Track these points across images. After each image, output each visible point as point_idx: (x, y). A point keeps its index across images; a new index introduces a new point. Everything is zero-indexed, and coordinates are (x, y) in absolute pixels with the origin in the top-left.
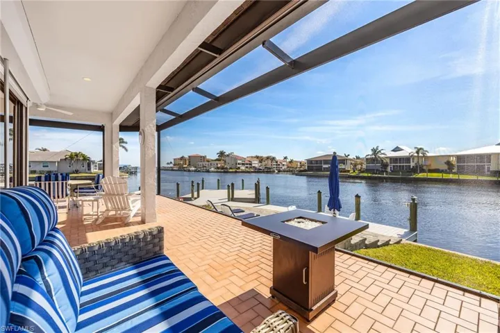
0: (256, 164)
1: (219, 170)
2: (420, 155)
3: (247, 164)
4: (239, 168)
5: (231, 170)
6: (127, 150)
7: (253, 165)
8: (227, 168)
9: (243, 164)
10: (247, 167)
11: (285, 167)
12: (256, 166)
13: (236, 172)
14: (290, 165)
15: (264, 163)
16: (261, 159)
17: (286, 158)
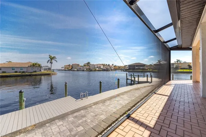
0: (102, 67)
1: (88, 70)
2: (179, 62)
3: (99, 67)
4: (96, 69)
5: (93, 70)
6: (57, 62)
7: (101, 68)
8: (91, 69)
9: (97, 67)
10: (99, 69)
11: (113, 68)
12: (102, 68)
13: (95, 71)
14: (114, 67)
15: (105, 67)
16: (104, 65)
17: (113, 65)
